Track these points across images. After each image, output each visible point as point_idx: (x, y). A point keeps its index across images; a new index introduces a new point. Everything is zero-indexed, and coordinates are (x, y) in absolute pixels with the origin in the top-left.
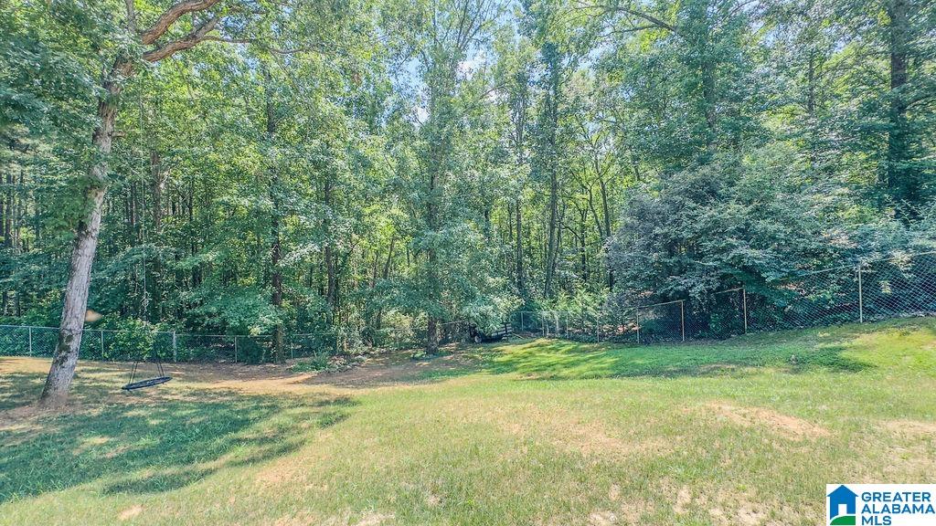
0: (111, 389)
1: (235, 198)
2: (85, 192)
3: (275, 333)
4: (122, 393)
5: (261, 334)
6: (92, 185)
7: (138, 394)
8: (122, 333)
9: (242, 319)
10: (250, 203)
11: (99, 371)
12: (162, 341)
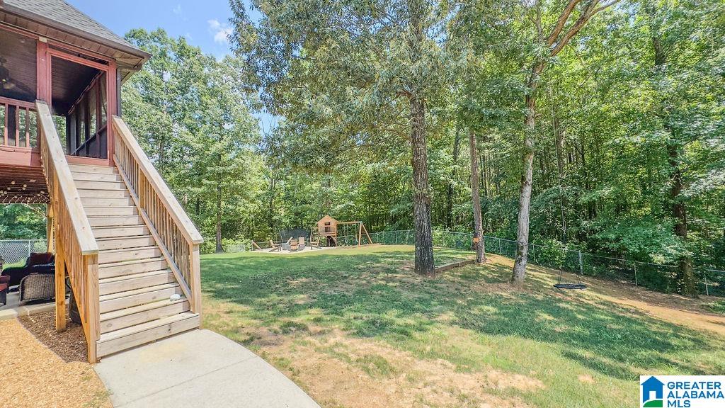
0: (544, 284)
1: (627, 138)
2: (523, 157)
3: (682, 266)
4: (553, 290)
5: (667, 264)
6: (526, 151)
7: (563, 293)
8: (545, 248)
9: (642, 247)
10: (643, 139)
11: (535, 271)
12: (571, 258)
